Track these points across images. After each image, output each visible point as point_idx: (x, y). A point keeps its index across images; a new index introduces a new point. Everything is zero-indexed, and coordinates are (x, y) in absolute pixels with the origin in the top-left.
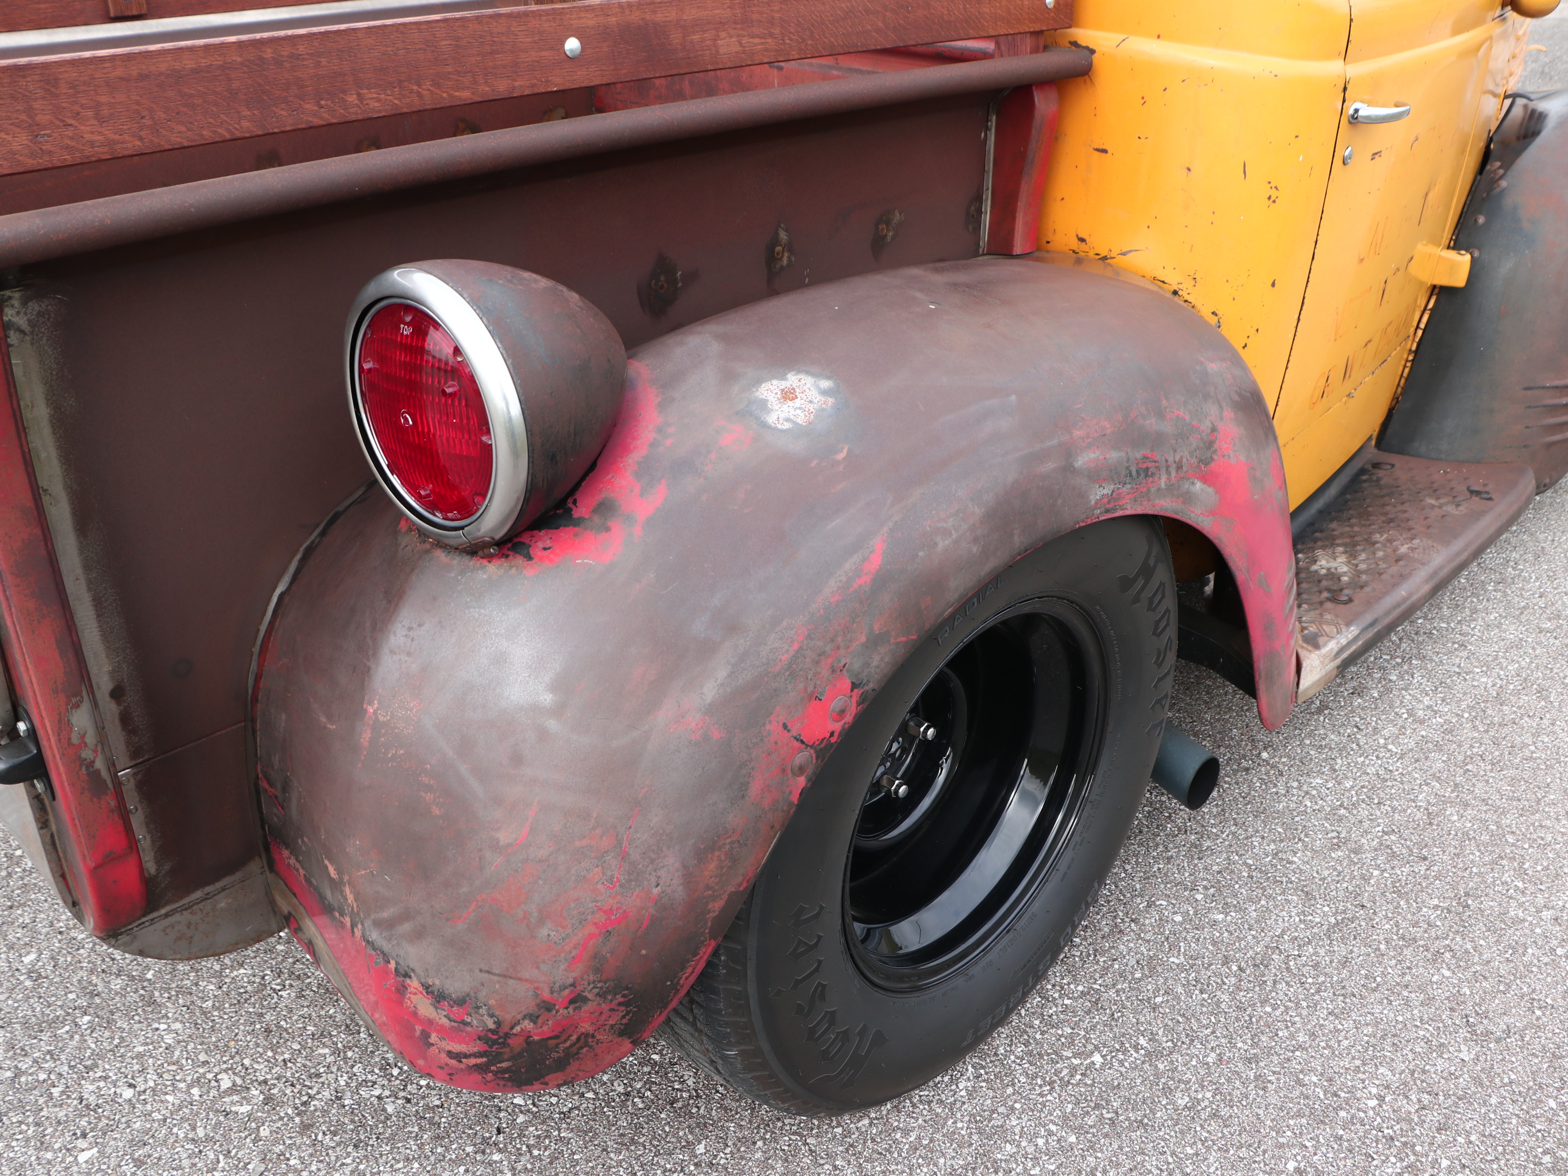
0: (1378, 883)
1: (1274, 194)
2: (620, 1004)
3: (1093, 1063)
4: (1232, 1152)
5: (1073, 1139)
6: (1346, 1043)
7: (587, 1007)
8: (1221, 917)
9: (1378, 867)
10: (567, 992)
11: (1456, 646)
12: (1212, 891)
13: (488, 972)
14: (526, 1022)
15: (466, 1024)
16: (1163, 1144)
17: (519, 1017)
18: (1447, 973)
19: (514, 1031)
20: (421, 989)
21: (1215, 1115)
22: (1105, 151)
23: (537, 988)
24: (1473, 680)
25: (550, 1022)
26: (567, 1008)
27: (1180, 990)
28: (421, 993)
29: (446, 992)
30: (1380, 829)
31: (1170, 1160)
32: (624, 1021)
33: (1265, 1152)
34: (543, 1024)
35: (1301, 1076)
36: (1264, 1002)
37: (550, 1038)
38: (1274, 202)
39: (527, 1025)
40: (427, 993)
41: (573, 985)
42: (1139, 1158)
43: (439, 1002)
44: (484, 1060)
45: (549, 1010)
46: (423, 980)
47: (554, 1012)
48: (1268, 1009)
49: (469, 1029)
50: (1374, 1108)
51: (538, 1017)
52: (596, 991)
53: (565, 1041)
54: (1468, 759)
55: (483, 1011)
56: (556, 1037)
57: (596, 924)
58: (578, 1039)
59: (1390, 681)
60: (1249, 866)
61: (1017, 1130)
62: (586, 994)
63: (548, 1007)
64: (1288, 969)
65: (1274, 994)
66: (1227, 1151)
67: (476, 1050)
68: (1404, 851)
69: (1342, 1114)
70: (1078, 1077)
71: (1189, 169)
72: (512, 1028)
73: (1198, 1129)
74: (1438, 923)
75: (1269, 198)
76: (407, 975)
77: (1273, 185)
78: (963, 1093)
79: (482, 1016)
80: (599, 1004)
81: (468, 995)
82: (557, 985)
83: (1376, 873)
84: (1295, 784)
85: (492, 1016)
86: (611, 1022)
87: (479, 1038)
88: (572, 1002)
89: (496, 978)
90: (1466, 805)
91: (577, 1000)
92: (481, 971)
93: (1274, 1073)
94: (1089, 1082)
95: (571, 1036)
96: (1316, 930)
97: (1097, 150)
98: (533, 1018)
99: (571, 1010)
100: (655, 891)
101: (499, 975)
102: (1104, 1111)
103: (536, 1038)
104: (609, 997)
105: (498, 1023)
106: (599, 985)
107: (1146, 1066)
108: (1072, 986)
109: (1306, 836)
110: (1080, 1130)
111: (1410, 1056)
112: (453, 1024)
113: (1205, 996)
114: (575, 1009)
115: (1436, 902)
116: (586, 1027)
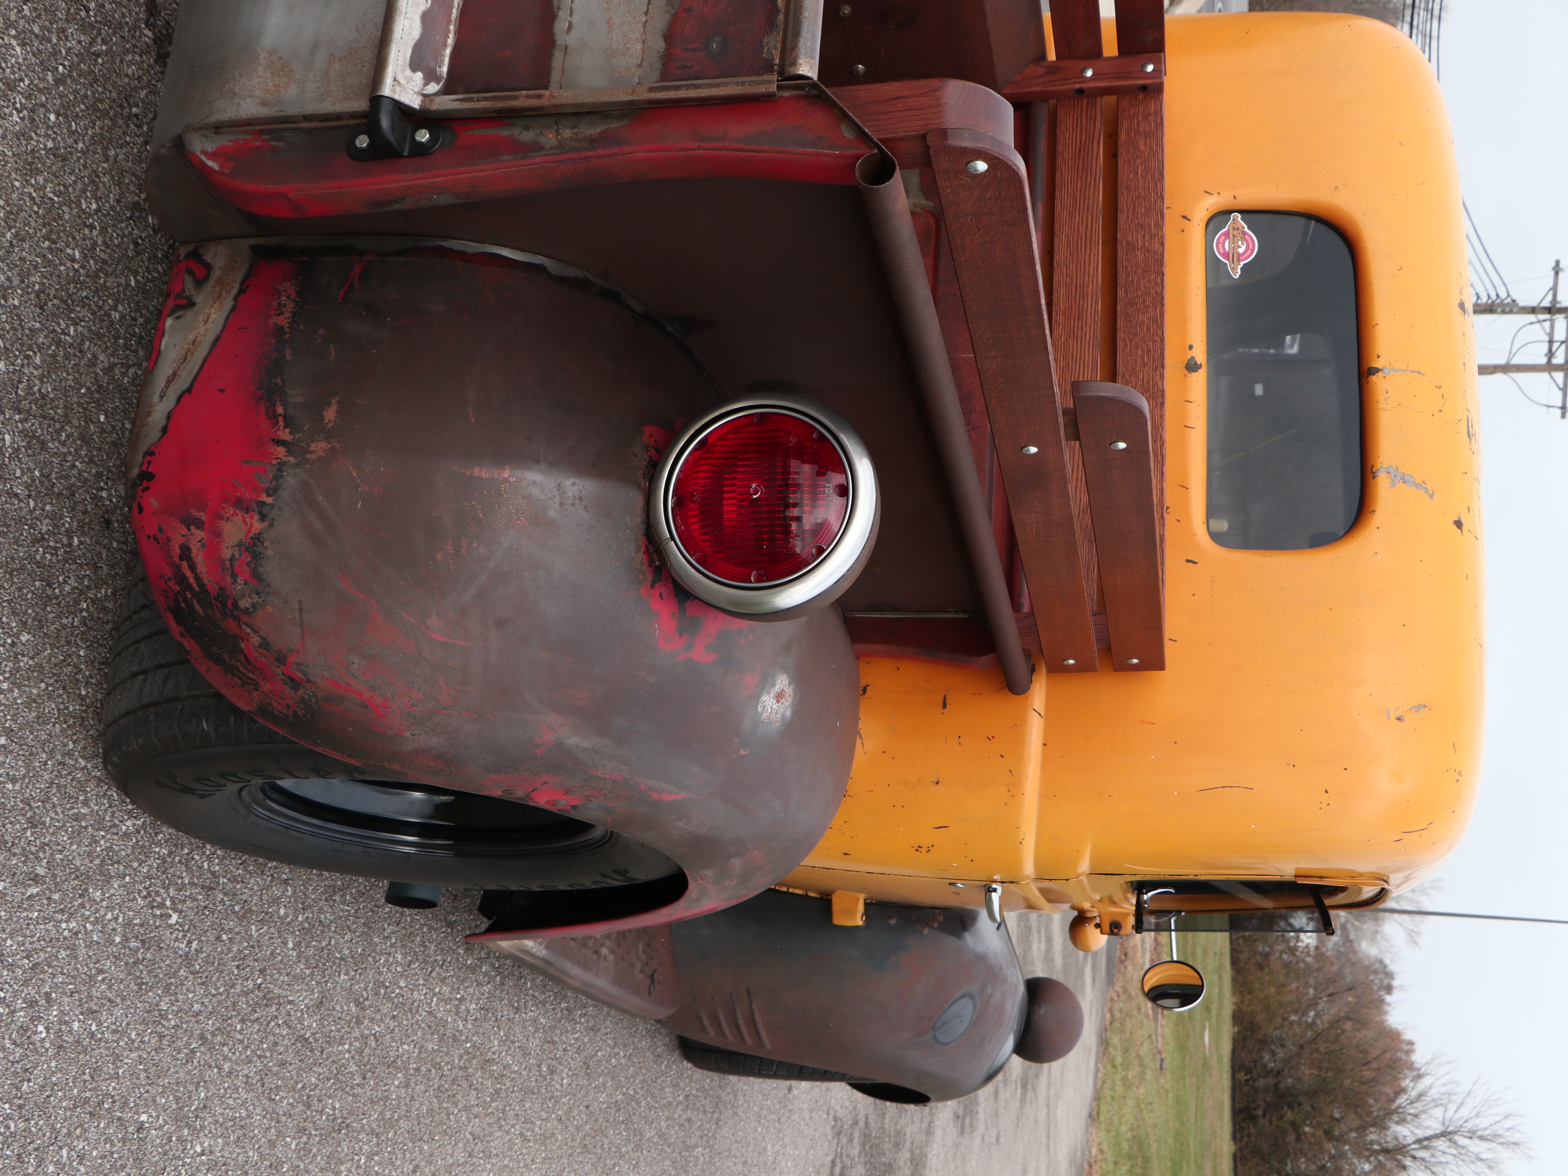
0: (340, 1052)
1: (924, 849)
2: (295, 712)
3: (170, 916)
4: (141, 1067)
5: (118, 939)
6: (231, 1102)
7: (288, 690)
8: (291, 945)
9: (351, 1045)
10: (302, 676)
11: (516, 1005)
12: (306, 925)
13: (301, 609)
14: (259, 639)
15: (234, 576)
16: (132, 1011)
17: (263, 634)
18: (293, 1146)
19: (244, 627)
20: (253, 531)
21: (161, 1037)
22: (944, 707)
23: (298, 652)
24: (494, 1034)
25: (264, 659)
26: (283, 674)
27: (235, 949)
28: (249, 531)
29: (263, 562)
30: (377, 1029)
31: (124, 1025)
32: (277, 713)
33: (147, 1092)
34: (261, 653)
35: (202, 1084)
36: (243, 1021)
37: (245, 656)
38: (917, 850)
39: (255, 640)
40: (252, 538)
41: (308, 680)
42: (118, 1000)
43: (247, 550)
44: (197, 589)
45: (278, 660)
46: (265, 535)
47: (276, 664)
48: (239, 1027)
49: (229, 580)
50: (195, 1152)
51: (267, 649)
52: (307, 697)
53: (246, 669)
54: (438, 1067)
55: (256, 599)
56: (249, 663)
57: (372, 698)
58: (250, 678)
59: (481, 968)
60: (329, 944)
61: (112, 891)
62: (302, 690)
63: (281, 658)
64: (269, 1023)
65: (249, 1024)
66: (141, 1063)
67: (206, 581)
68: (366, 1059)
69: (186, 1132)
70: (158, 913)
71: (937, 783)
72: (247, 625)
73: (149, 1031)
74: (324, 1117)
75: (920, 847)
76: (263, 517)
77: (931, 848)
78: (124, 828)
79: (250, 596)
80: (293, 698)
81: (269, 585)
82: (306, 669)
83: (346, 1047)
84: (393, 940)
85: (253, 605)
86: (274, 704)
87: (220, 588)
88: (291, 679)
89: (297, 615)
90: (407, 1086)
91: (295, 683)
92: (300, 602)
93: (199, 1062)
94: (157, 924)
95: (253, 674)
96: (299, 1026)
97: (945, 699)
98: (265, 645)
99: (282, 677)
100: (408, 734)
101: (301, 619)
102: (142, 950)
103: (243, 645)
104: (302, 706)
105: (246, 611)
106: (313, 699)
107: (179, 961)
108: (217, 861)
109: (360, 974)
110: (126, 939)
111: (234, 1156)
112: (228, 563)
113: (236, 971)
114: (284, 680)
115: (337, 1106)
116: (266, 687)
